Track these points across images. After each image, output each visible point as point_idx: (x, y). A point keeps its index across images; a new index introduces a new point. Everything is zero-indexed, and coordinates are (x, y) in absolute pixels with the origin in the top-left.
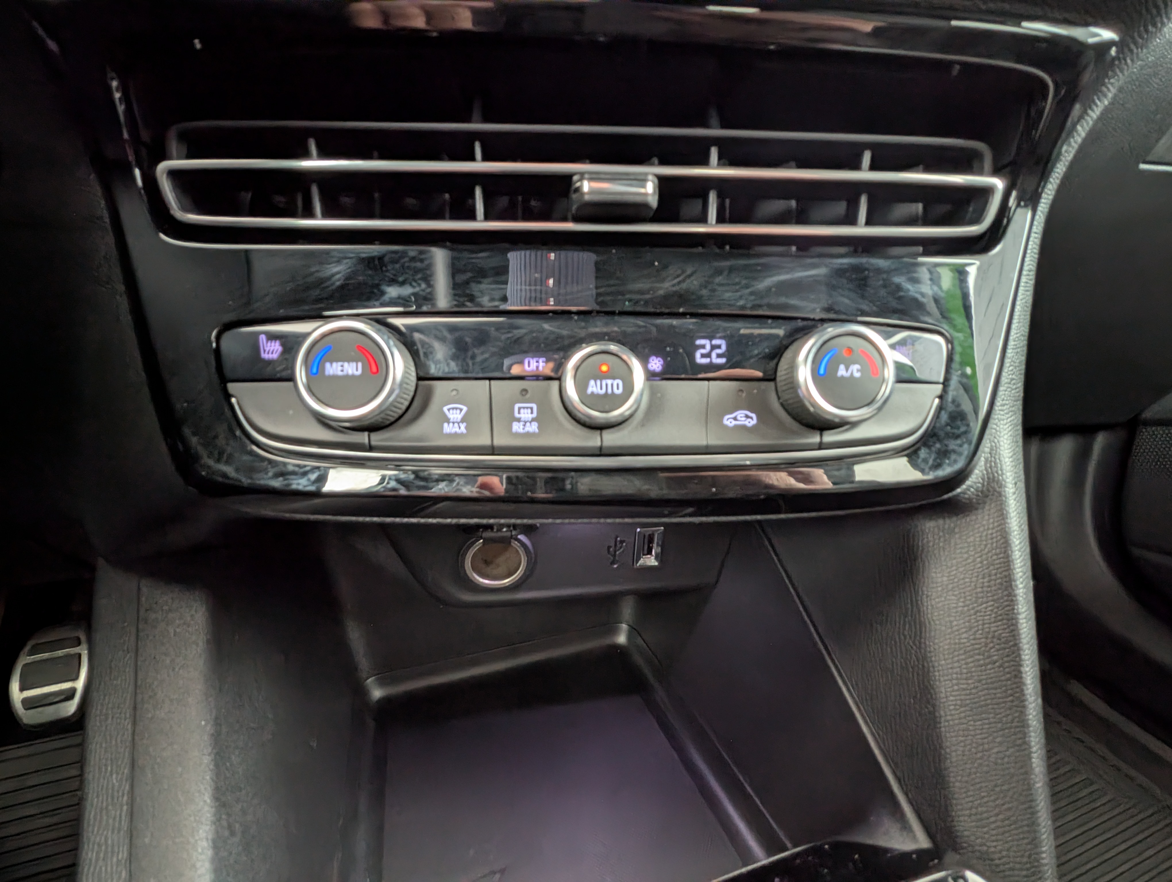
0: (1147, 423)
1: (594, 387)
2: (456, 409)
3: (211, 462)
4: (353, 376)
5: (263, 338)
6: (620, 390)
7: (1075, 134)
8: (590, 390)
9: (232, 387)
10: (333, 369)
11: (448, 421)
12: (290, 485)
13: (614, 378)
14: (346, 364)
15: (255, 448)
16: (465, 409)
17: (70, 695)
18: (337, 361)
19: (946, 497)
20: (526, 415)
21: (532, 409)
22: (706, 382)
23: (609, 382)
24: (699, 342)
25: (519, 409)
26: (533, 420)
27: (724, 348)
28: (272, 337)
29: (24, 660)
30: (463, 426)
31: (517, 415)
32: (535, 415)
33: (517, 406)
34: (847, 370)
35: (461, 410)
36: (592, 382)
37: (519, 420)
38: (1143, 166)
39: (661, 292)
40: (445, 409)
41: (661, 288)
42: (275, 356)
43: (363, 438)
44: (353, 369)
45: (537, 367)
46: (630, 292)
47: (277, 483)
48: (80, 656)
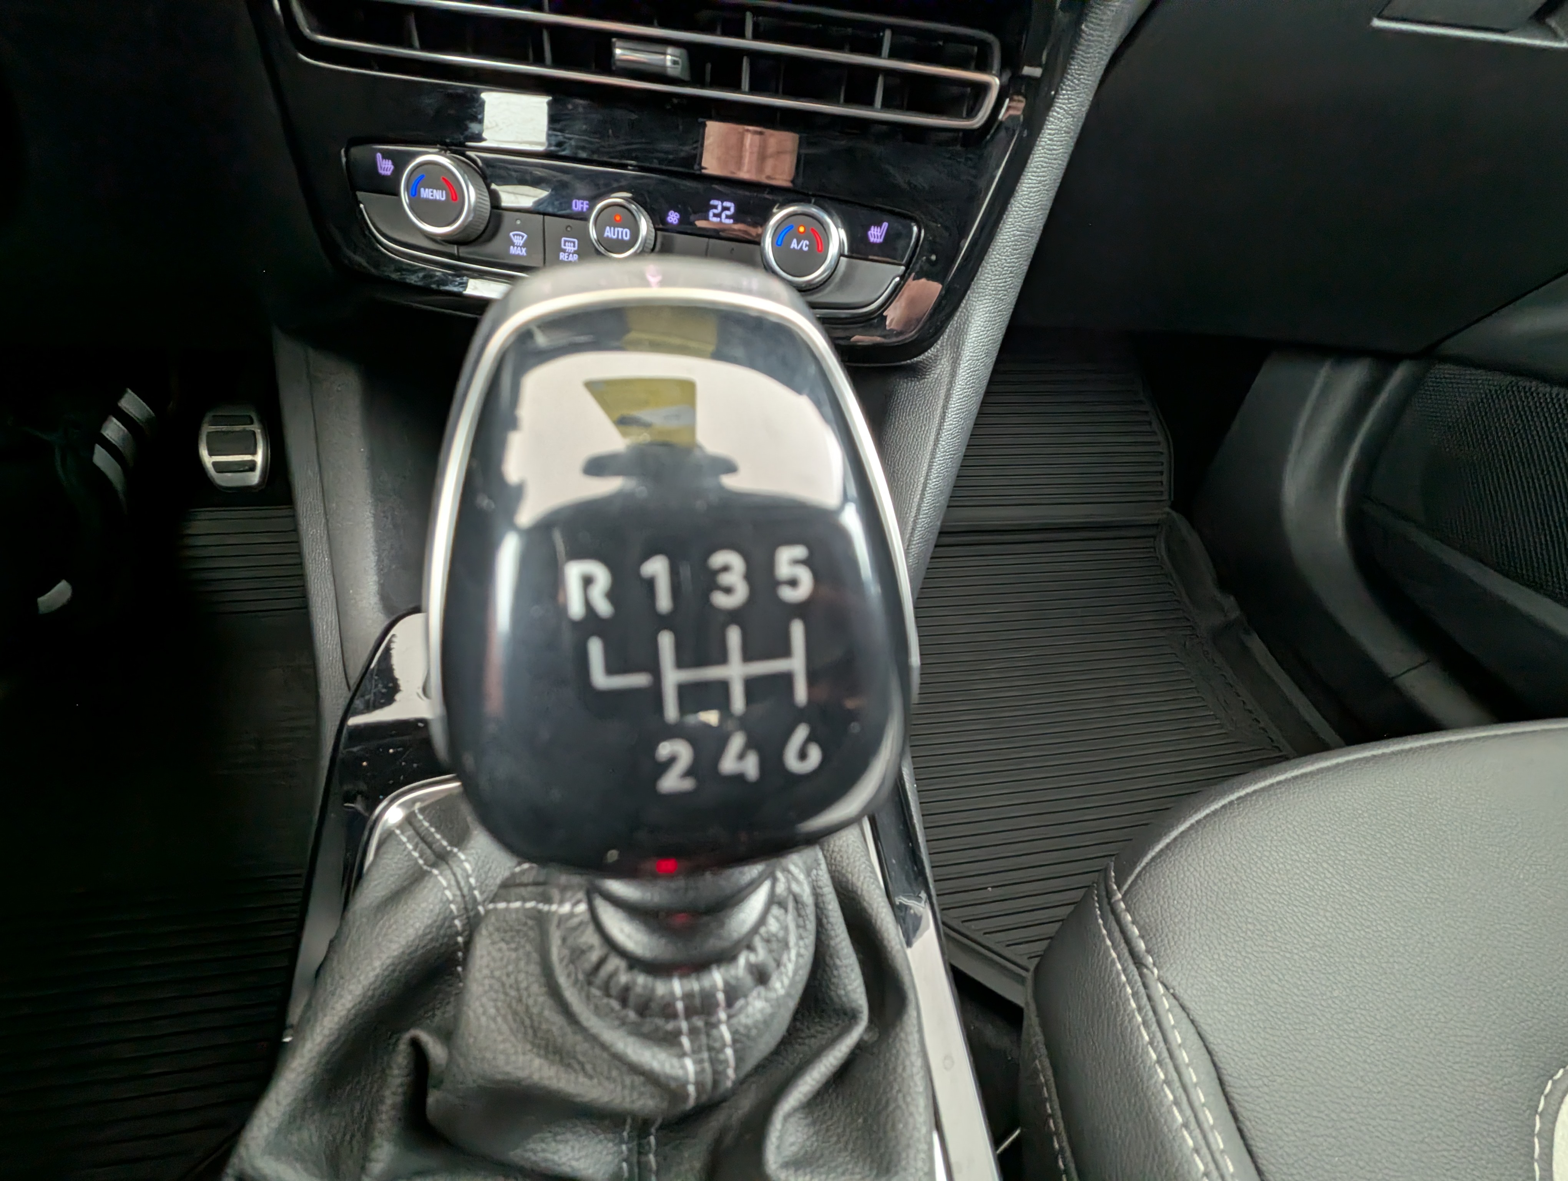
0: (1446, 359)
1: (609, 233)
2: (519, 235)
3: (350, 253)
4: (439, 201)
5: (379, 155)
6: (628, 238)
7: (1083, 35)
8: (606, 234)
9: (360, 195)
10: (426, 193)
11: (513, 244)
12: (405, 279)
13: (624, 228)
14: (435, 191)
15: (379, 246)
16: (526, 236)
17: (252, 467)
18: (429, 188)
19: (903, 363)
20: (570, 248)
21: (574, 243)
22: (706, 240)
23: (620, 229)
24: (714, 202)
25: (565, 241)
26: (575, 252)
27: (732, 210)
28: (387, 155)
29: (207, 429)
30: (524, 250)
31: (563, 247)
32: (576, 248)
33: (563, 239)
34: (798, 244)
35: (523, 237)
36: (608, 228)
37: (564, 251)
38: (1377, 23)
39: (682, 154)
40: (511, 234)
41: (682, 150)
42: (389, 173)
43: (454, 249)
44: (439, 195)
45: (582, 208)
46: (657, 151)
47: (395, 276)
48: (254, 433)
